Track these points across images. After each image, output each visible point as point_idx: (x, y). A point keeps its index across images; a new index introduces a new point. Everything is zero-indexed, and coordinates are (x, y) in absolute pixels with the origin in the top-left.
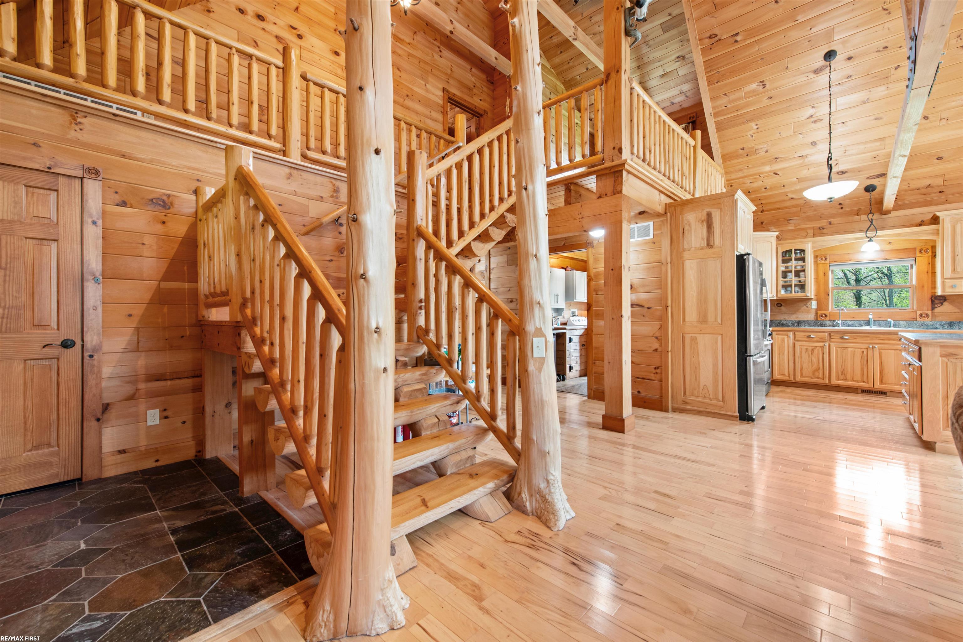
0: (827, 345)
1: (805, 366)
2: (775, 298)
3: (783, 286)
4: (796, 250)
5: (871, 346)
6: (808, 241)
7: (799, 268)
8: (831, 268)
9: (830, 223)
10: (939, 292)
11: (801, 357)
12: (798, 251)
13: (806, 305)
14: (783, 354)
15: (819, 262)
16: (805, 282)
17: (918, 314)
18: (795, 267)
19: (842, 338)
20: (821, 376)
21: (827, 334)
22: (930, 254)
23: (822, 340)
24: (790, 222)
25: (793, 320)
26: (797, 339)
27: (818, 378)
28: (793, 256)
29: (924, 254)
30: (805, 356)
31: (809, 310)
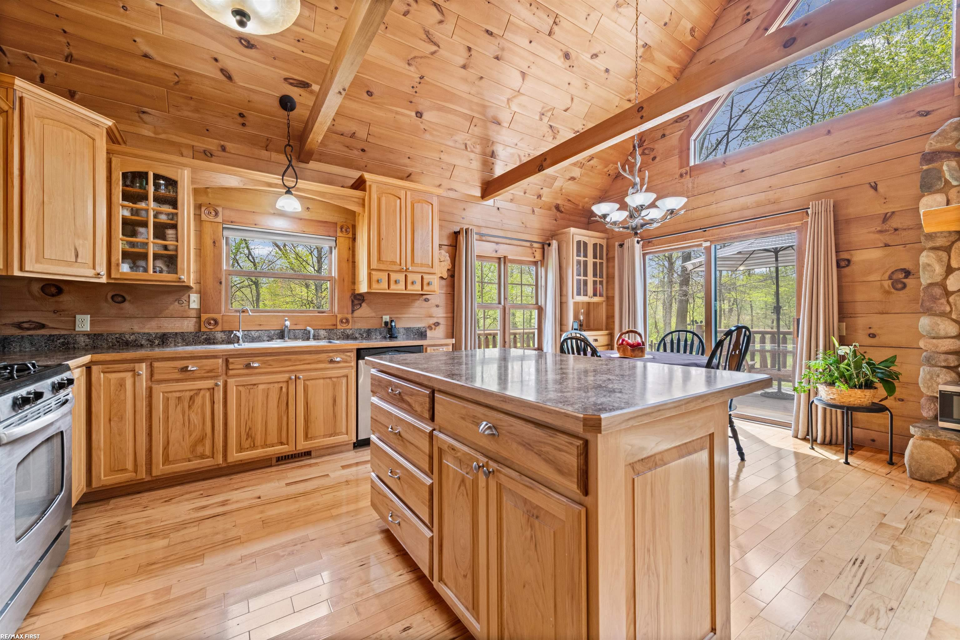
0: (221, 383)
1: (175, 435)
2: (104, 280)
3: (126, 255)
4: (157, 177)
5: (293, 377)
6: (185, 165)
7: (163, 218)
8: (226, 233)
9: (224, 149)
10: (363, 288)
11: (167, 419)
12: (162, 182)
13: (178, 300)
14: (122, 418)
15: (204, 217)
16: (176, 250)
17: (338, 320)
18: (155, 216)
19: (248, 366)
20: (208, 452)
21: (220, 361)
22: (350, 235)
23: (211, 374)
24: (144, 116)
25: (151, 331)
26: (156, 377)
27: (202, 456)
28: (151, 189)
29: (344, 234)
30: (175, 414)
31: (185, 311)
